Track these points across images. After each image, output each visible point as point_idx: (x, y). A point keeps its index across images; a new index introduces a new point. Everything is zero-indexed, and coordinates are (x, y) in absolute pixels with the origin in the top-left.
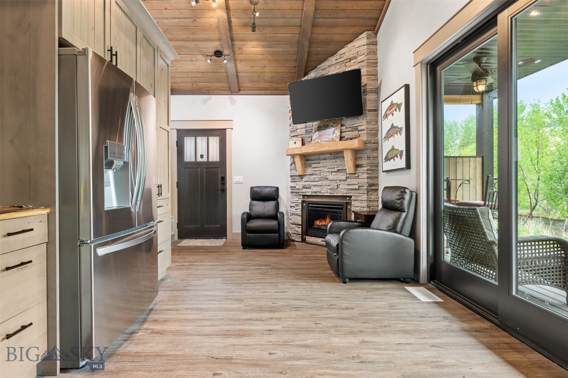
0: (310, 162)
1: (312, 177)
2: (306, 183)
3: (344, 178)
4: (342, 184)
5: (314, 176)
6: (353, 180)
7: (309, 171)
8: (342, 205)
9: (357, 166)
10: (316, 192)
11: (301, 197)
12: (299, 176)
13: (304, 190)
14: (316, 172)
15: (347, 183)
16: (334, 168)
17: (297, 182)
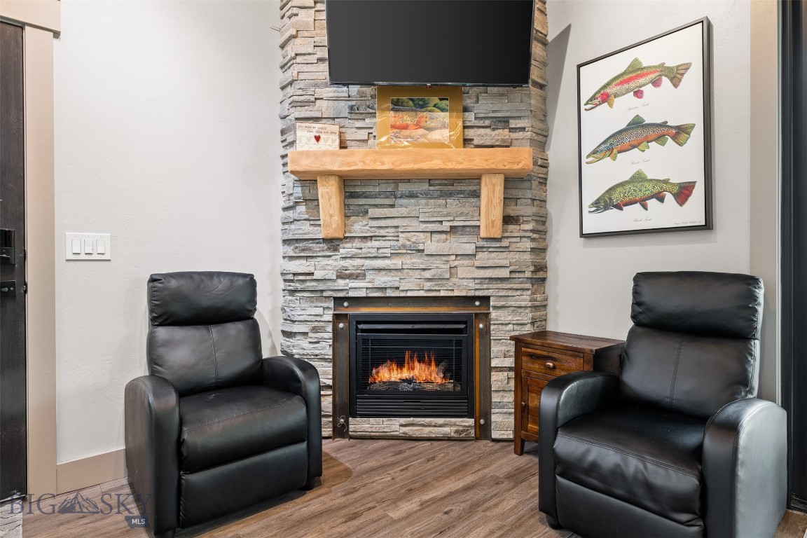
0: (362, 201)
1: (369, 244)
2: (347, 263)
3: (469, 248)
4: (462, 266)
5: (375, 244)
6: (493, 255)
7: (359, 226)
8: (463, 323)
9: (508, 220)
10: (383, 289)
11: (331, 304)
12: (325, 240)
13: (341, 283)
14: (383, 232)
15: (477, 263)
16: (441, 222)
17: (319, 259)
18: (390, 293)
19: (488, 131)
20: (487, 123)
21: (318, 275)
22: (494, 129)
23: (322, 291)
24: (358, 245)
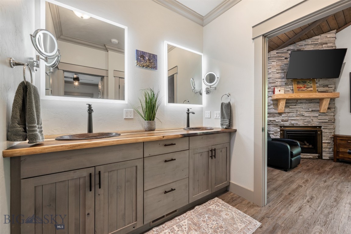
0: (288, 104)
3: (317, 115)
4: (315, 119)
5: (291, 114)
6: (323, 117)
7: (287, 110)
9: (329, 108)
10: (293, 124)
11: (280, 127)
13: (282, 123)
14: (293, 111)
15: (319, 118)
16: (309, 109)
18: (295, 125)
19: (322, 88)
20: (322, 86)
21: (277, 121)
22: (324, 88)
23: (277, 124)
24: (287, 114)
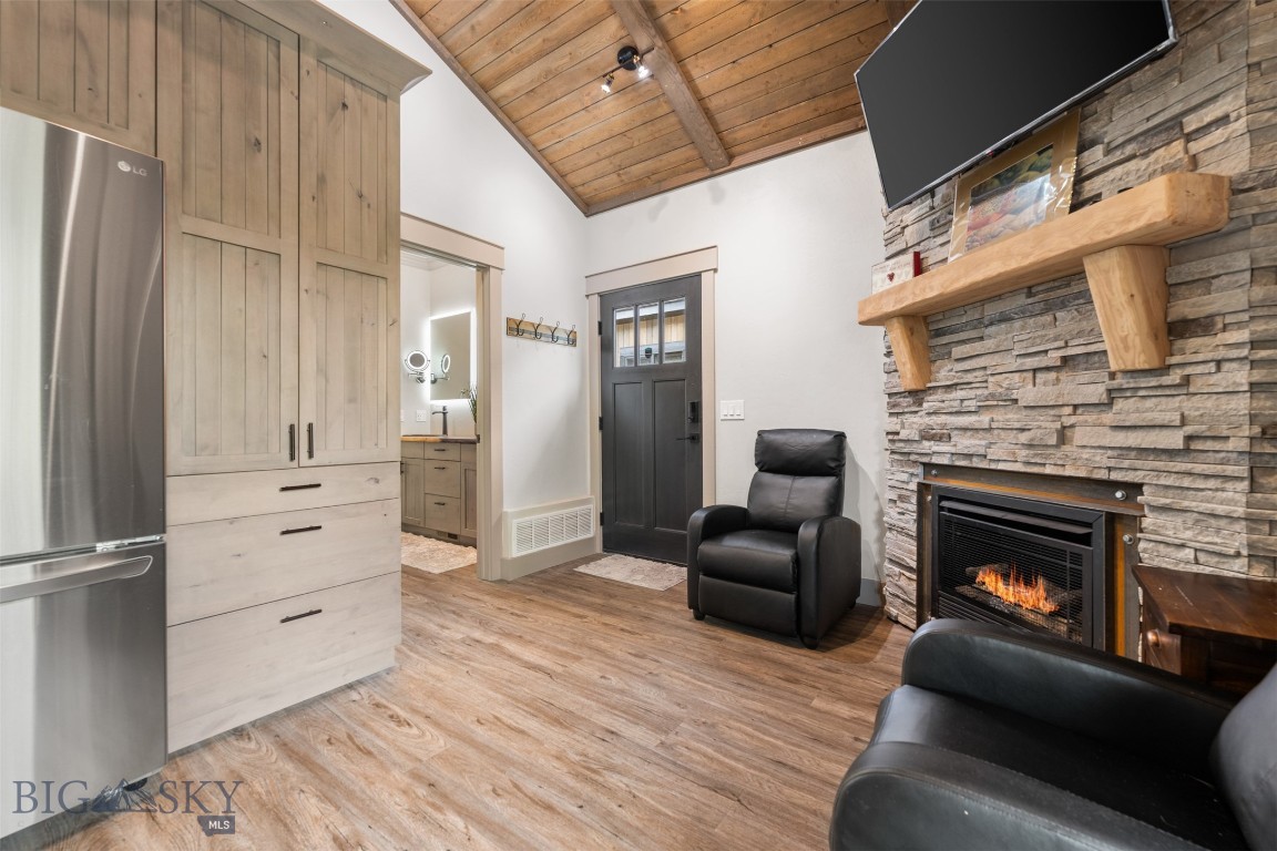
1: (954, 394)
2: (932, 420)
3: (1097, 393)
4: (1085, 424)
5: (960, 394)
6: (1149, 403)
7: (945, 373)
8: (1089, 525)
9: (1173, 331)
10: (969, 456)
11: (919, 470)
12: (911, 393)
13: (927, 446)
14: (969, 377)
16: (1046, 352)
17: (907, 416)
18: (976, 463)
19: (1131, 165)
21: (904, 434)
22: (1145, 155)
23: (909, 454)
24: (941, 397)
